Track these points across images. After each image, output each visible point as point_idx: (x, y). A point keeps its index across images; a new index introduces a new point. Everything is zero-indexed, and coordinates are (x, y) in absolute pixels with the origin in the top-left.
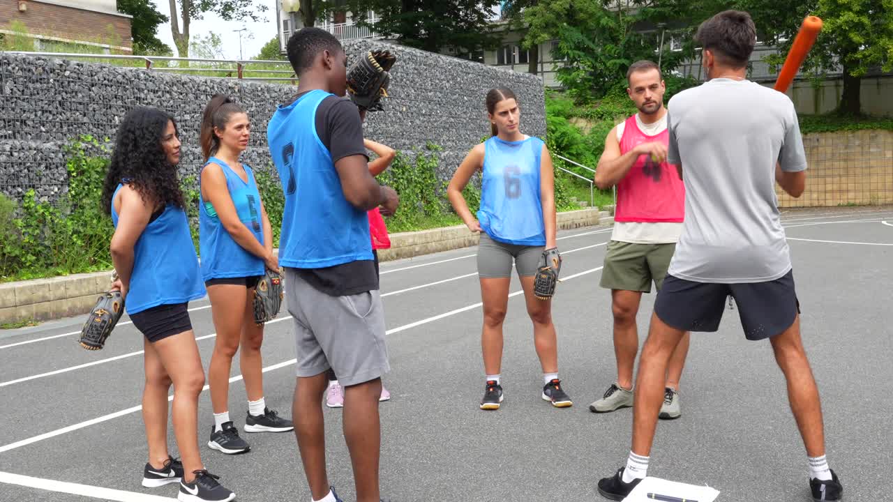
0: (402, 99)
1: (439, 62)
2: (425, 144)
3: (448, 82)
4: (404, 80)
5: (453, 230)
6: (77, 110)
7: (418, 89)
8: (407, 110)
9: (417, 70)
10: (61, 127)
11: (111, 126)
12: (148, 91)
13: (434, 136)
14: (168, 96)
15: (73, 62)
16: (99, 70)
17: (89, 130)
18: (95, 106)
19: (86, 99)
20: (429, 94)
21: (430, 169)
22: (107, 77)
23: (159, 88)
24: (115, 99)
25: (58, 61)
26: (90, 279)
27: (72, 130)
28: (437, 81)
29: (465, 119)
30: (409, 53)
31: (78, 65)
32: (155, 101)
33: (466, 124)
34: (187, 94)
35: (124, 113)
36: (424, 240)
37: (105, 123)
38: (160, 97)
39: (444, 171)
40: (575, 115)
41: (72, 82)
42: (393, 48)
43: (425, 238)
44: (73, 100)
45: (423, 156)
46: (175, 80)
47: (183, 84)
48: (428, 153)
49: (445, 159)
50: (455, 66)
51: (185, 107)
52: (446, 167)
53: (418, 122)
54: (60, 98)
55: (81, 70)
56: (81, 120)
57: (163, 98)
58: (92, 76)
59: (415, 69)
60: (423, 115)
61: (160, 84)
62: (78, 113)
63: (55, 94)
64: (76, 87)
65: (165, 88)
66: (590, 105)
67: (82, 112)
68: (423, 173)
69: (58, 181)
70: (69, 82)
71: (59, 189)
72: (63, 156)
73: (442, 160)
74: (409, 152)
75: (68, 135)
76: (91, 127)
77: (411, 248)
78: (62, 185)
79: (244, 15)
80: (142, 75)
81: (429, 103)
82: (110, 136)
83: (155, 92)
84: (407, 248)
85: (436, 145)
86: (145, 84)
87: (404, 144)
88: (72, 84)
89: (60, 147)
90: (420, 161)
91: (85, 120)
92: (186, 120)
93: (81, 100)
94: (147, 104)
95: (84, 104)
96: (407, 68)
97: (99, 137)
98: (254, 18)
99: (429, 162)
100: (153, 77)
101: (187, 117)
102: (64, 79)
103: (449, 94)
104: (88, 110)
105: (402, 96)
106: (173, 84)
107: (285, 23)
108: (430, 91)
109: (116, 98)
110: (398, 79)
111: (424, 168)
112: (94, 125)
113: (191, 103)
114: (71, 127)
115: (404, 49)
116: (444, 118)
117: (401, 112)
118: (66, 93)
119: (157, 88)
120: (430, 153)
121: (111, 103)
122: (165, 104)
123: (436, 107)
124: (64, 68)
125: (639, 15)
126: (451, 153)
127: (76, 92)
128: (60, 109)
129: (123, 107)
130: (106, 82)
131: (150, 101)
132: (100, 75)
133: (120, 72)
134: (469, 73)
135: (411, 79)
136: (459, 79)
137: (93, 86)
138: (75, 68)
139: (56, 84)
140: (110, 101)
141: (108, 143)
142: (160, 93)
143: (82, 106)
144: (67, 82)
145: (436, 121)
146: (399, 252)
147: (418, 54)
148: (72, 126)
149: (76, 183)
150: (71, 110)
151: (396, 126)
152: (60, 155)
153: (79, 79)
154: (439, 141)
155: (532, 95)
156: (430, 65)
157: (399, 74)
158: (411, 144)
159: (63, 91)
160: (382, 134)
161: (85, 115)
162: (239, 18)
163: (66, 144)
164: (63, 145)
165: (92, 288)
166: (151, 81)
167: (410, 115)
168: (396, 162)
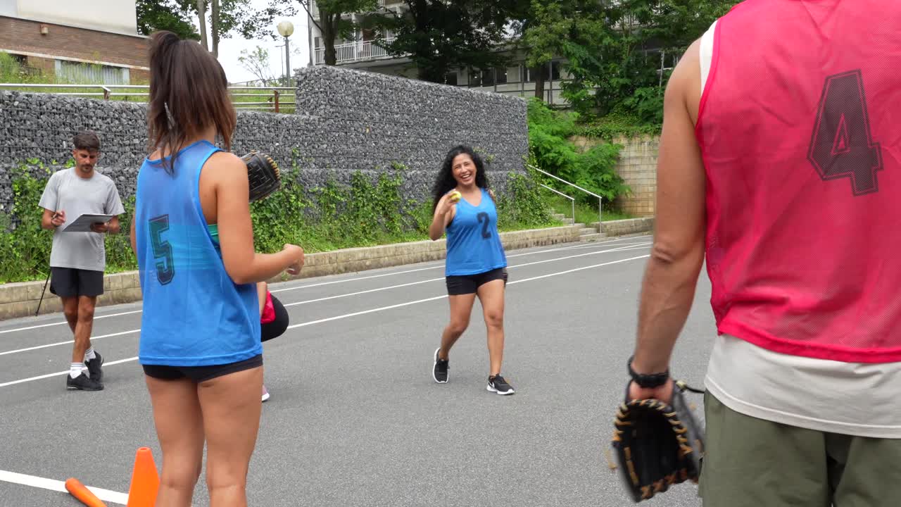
0: (365, 121)
1: (407, 86)
2: (391, 164)
3: (417, 104)
4: (368, 103)
5: (409, 246)
6: (26, 137)
7: (383, 111)
8: (370, 131)
9: (382, 93)
10: (10, 151)
11: (59, 150)
12: (97, 118)
13: (400, 156)
14: (117, 122)
15: (22, 94)
16: (48, 100)
17: (37, 154)
18: (44, 132)
19: (35, 126)
20: (396, 116)
21: (393, 188)
22: (55, 106)
23: (108, 115)
24: (63, 126)
25: (7, 93)
26: (22, 287)
27: (20, 154)
28: (404, 104)
29: (435, 139)
30: (374, 78)
31: (27, 96)
32: (104, 127)
33: (436, 144)
34: (136, 121)
35: (72, 138)
36: (376, 255)
37: (53, 147)
38: (109, 124)
39: (410, 189)
40: (576, 133)
41: (21, 111)
42: (356, 74)
43: (378, 253)
44: (22, 127)
45: (386, 175)
46: (124, 108)
47: (132, 112)
48: (392, 172)
49: (411, 178)
50: (425, 89)
51: (134, 132)
52: (413, 186)
53: (382, 143)
54: (9, 126)
55: (30, 100)
56: (29, 145)
57: (112, 125)
58: (41, 105)
59: (380, 93)
60: (388, 136)
61: (108, 112)
62: (26, 139)
63: (4, 122)
64: (25, 115)
65: (114, 115)
66: (593, 123)
67: (30, 138)
68: (385, 191)
69: (4, 199)
70: (18, 111)
71: (5, 207)
72: (10, 177)
73: (408, 179)
74: (371, 172)
75: (16, 158)
76: (39, 151)
77: (361, 262)
78: (8, 203)
79: (264, 34)
80: (91, 104)
81: (396, 125)
82: (58, 159)
83: (103, 119)
84: (357, 262)
85: (402, 165)
86: (94, 112)
87: (367, 164)
88: (20, 113)
89: (7, 169)
90: (382, 180)
91: (34, 145)
92: (135, 144)
93: (29, 127)
94: (95, 130)
95: (32, 131)
96: (371, 92)
97: (47, 160)
98: (274, 37)
99: (394, 181)
100: (102, 105)
101: (136, 141)
102: (13, 108)
103: (418, 116)
104: (36, 135)
105: (366, 118)
106: (123, 111)
107: (317, 40)
108: (397, 114)
109: (64, 124)
110: (361, 103)
111: (387, 187)
112: (42, 150)
113: (141, 128)
114: (19, 152)
115: (368, 74)
116: (412, 139)
117: (363, 134)
118: (15, 120)
119: (105, 116)
120: (395, 172)
121: (59, 129)
122: (114, 129)
123: (402, 129)
124: (13, 99)
125: (639, 35)
126: (419, 172)
127: (25, 121)
128: (8, 136)
129: (71, 132)
130: (55, 111)
131: (99, 127)
132: (49, 104)
133: (69, 101)
134: (440, 96)
135: (375, 103)
136: (429, 102)
137: (41, 114)
138: (24, 99)
139: (5, 112)
140: (58, 127)
141: (55, 165)
142: (109, 120)
143: (30, 133)
144: (15, 112)
145: (403, 142)
146: (348, 266)
147: (384, 79)
148: (20, 150)
149: (20, 201)
150: (19, 136)
151: (358, 147)
152: (7, 177)
153: (28, 108)
154: (405, 162)
155: (513, 116)
156: (396, 89)
157: (362, 99)
158: (375, 164)
159: (11, 120)
160: (343, 154)
161: (33, 141)
162: (260, 37)
163: (13, 166)
164: (10, 167)
165: (22, 295)
166: (99, 109)
167: (373, 136)
168: (356, 181)
